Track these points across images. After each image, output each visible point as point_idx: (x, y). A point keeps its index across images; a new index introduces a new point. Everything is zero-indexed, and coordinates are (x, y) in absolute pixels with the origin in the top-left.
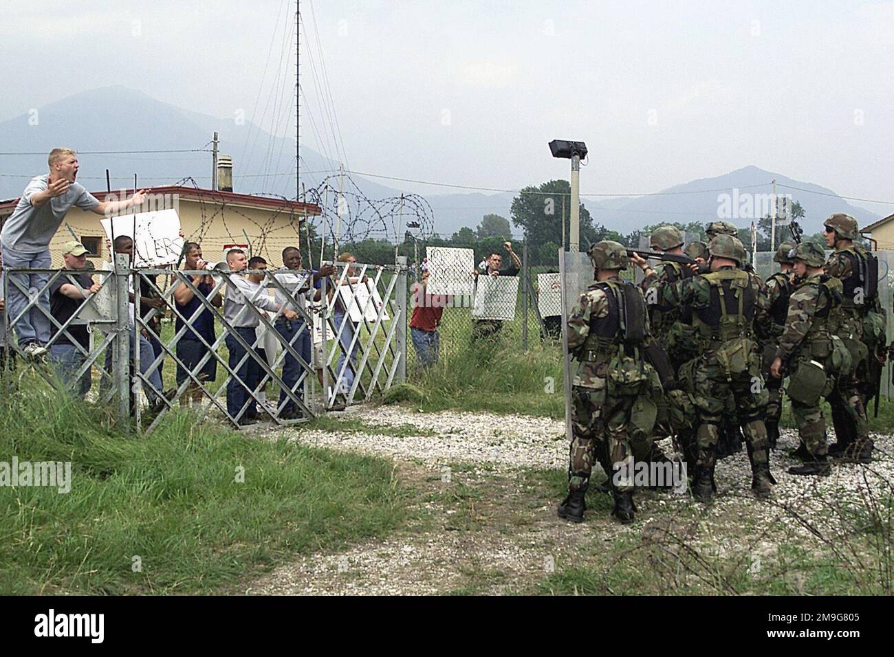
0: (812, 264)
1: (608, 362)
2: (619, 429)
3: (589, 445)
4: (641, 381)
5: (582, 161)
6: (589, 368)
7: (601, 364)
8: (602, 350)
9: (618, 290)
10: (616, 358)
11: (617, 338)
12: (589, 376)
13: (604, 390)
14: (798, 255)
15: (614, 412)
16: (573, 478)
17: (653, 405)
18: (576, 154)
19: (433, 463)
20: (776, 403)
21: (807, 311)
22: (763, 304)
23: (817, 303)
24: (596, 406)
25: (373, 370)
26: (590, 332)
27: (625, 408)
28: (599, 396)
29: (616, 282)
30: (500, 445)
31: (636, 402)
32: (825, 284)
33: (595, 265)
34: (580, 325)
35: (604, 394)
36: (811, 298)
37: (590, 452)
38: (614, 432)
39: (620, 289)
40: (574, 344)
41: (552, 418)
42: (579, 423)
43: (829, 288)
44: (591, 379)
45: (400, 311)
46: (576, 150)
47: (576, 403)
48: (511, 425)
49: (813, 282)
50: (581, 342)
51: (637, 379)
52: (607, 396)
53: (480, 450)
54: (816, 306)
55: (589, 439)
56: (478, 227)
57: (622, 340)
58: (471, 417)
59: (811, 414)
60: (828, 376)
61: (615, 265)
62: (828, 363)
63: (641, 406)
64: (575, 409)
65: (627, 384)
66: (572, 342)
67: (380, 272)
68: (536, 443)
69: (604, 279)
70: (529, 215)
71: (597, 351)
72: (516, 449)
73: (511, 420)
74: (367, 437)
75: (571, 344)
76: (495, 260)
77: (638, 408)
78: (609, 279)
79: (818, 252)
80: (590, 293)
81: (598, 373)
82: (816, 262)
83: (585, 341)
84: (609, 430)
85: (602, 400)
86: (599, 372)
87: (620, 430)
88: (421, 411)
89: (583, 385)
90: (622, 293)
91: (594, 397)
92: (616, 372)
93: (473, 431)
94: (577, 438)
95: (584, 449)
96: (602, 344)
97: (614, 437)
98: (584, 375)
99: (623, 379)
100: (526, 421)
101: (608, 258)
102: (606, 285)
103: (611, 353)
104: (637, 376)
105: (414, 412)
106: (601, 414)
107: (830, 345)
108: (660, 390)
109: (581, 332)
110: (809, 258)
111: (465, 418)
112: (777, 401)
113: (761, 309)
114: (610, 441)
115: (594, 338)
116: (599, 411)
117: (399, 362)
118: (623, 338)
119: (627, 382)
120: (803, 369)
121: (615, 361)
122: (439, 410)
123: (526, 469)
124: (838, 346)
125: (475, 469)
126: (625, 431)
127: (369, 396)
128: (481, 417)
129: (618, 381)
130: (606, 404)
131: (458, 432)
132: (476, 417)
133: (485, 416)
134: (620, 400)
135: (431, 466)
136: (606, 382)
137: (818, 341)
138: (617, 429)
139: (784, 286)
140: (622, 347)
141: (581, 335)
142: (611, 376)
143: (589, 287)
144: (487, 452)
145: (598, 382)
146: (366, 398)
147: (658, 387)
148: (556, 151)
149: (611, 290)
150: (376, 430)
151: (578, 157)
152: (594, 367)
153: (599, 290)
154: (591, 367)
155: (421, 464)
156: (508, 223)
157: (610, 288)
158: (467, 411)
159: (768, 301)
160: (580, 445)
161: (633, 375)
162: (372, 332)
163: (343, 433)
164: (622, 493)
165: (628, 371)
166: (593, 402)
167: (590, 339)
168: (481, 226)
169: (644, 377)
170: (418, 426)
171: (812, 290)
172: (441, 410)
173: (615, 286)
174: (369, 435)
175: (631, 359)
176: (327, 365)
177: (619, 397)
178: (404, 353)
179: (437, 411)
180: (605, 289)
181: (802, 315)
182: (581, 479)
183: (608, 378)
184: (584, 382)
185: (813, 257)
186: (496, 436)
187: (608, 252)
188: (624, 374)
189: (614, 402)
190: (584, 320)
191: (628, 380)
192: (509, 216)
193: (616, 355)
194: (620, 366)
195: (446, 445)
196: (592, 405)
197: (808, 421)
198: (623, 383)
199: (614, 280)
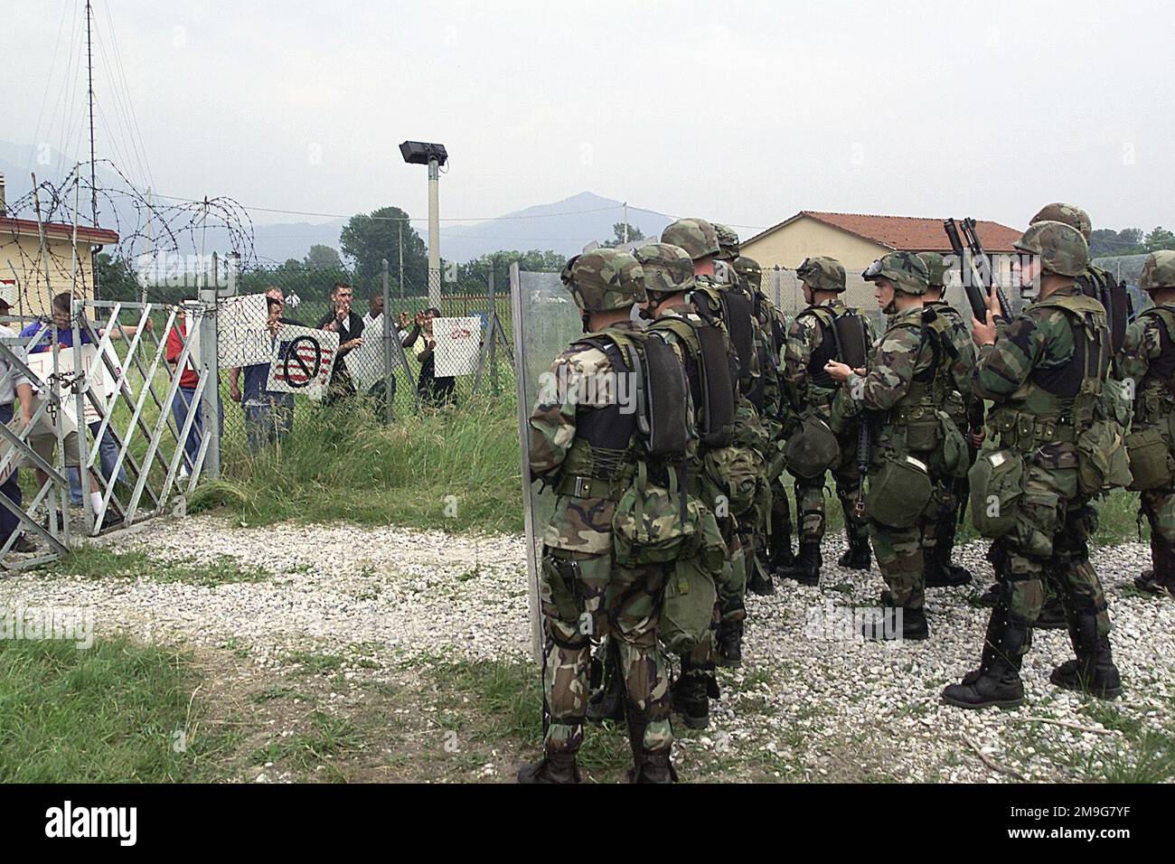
0: (905, 288)
1: (615, 499)
2: (641, 628)
3: (580, 662)
4: (684, 537)
5: (441, 167)
6: (576, 512)
7: (601, 503)
8: (602, 475)
9: (632, 349)
10: (630, 491)
11: (633, 448)
12: (576, 528)
13: (608, 556)
14: (883, 272)
15: (628, 596)
16: (552, 727)
17: (709, 581)
18: (433, 159)
19: (266, 654)
20: (817, 512)
21: (899, 370)
22: (799, 354)
23: (918, 359)
24: (593, 588)
25: (167, 465)
26: (576, 439)
27: (651, 587)
28: (597, 569)
29: (629, 332)
30: (376, 598)
31: (673, 577)
32: (930, 325)
33: (582, 304)
34: (555, 424)
35: (607, 563)
36: (907, 350)
37: (584, 674)
38: (630, 634)
39: (636, 347)
40: (544, 464)
41: (445, 531)
42: (560, 619)
43: (938, 332)
44: (581, 534)
45: (207, 371)
46: (433, 154)
47: (551, 580)
48: (385, 548)
49: (911, 321)
50: (557, 459)
51: (676, 532)
52: (614, 566)
53: (344, 610)
54: (916, 364)
55: (581, 648)
56: (305, 259)
57: (643, 453)
58: (320, 533)
59: (904, 542)
60: (934, 483)
61: (625, 300)
62: (935, 458)
63: (684, 586)
64: (551, 593)
65: (654, 545)
66: (538, 461)
67: (173, 315)
68: (433, 587)
69: (603, 328)
70: (360, 244)
71: (593, 477)
72: (403, 606)
73: (383, 538)
74: (155, 587)
75: (537, 465)
76: (343, 295)
77: (677, 588)
78: (612, 326)
79: (915, 267)
80: (575, 357)
81: (595, 522)
82: (913, 285)
83: (566, 456)
84: (620, 629)
85: (604, 575)
86: (597, 519)
87: (644, 630)
88: (244, 524)
89: (564, 547)
90: (640, 356)
91: (588, 570)
92: (632, 519)
93: (327, 565)
94: (556, 649)
95: (572, 669)
96: (603, 462)
97: (631, 643)
98: (567, 526)
99: (646, 536)
100: (405, 538)
101: (607, 289)
102: (608, 340)
103: (620, 480)
104: (674, 527)
105: (232, 528)
106: (601, 604)
107: (939, 430)
108: (721, 550)
109: (557, 441)
110: (902, 278)
111: (312, 535)
112: (819, 509)
113: (797, 363)
114: (623, 652)
115: (584, 449)
116: (598, 598)
117: (209, 446)
118: (645, 447)
119: (653, 541)
120: (894, 472)
121: (628, 498)
122: (271, 523)
123: (433, 660)
124: (951, 430)
125: (343, 665)
126: (652, 630)
127: (162, 505)
128: (338, 533)
129: (636, 540)
130: (613, 581)
131: (304, 569)
132: (329, 533)
133: (342, 532)
134: (641, 572)
135: (262, 660)
136: (612, 538)
137: (919, 424)
138: (637, 627)
139: (830, 327)
140: (642, 468)
141: (558, 447)
142: (620, 530)
143: (573, 345)
144: (356, 614)
145: (594, 541)
146: (158, 509)
147: (717, 546)
148: (408, 156)
149: (619, 349)
150: (171, 572)
151: (436, 162)
152: (587, 509)
153: (594, 351)
154: (579, 509)
155: (245, 656)
156: (337, 253)
157: (616, 345)
158: (315, 522)
159: (806, 348)
160: (562, 664)
161: (666, 526)
162: (163, 407)
163: (116, 581)
164: (651, 753)
165: (657, 517)
166: (586, 582)
167: (576, 451)
168: (308, 257)
169: (689, 529)
170: (240, 557)
171: (909, 335)
172: (275, 522)
173: (626, 341)
174: (158, 584)
175: (661, 492)
176: (88, 466)
177: (638, 566)
178: (216, 436)
179: (268, 524)
180: (606, 347)
181: (887, 375)
182: (570, 728)
183: (616, 533)
184: (566, 540)
185: (908, 276)
186: (366, 575)
187: (607, 275)
188: (648, 524)
189: (627, 577)
190: (562, 414)
191: (655, 537)
192: (338, 247)
193: (632, 483)
194: (639, 507)
195: (286, 601)
196: (586, 585)
197: (897, 552)
198: (649, 545)
199: (623, 329)
